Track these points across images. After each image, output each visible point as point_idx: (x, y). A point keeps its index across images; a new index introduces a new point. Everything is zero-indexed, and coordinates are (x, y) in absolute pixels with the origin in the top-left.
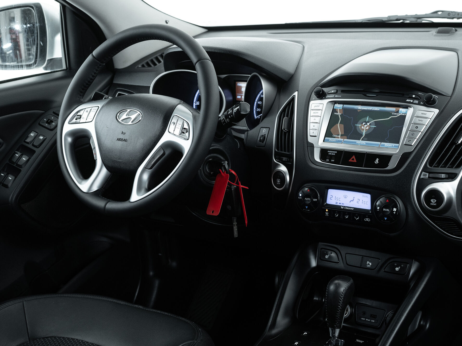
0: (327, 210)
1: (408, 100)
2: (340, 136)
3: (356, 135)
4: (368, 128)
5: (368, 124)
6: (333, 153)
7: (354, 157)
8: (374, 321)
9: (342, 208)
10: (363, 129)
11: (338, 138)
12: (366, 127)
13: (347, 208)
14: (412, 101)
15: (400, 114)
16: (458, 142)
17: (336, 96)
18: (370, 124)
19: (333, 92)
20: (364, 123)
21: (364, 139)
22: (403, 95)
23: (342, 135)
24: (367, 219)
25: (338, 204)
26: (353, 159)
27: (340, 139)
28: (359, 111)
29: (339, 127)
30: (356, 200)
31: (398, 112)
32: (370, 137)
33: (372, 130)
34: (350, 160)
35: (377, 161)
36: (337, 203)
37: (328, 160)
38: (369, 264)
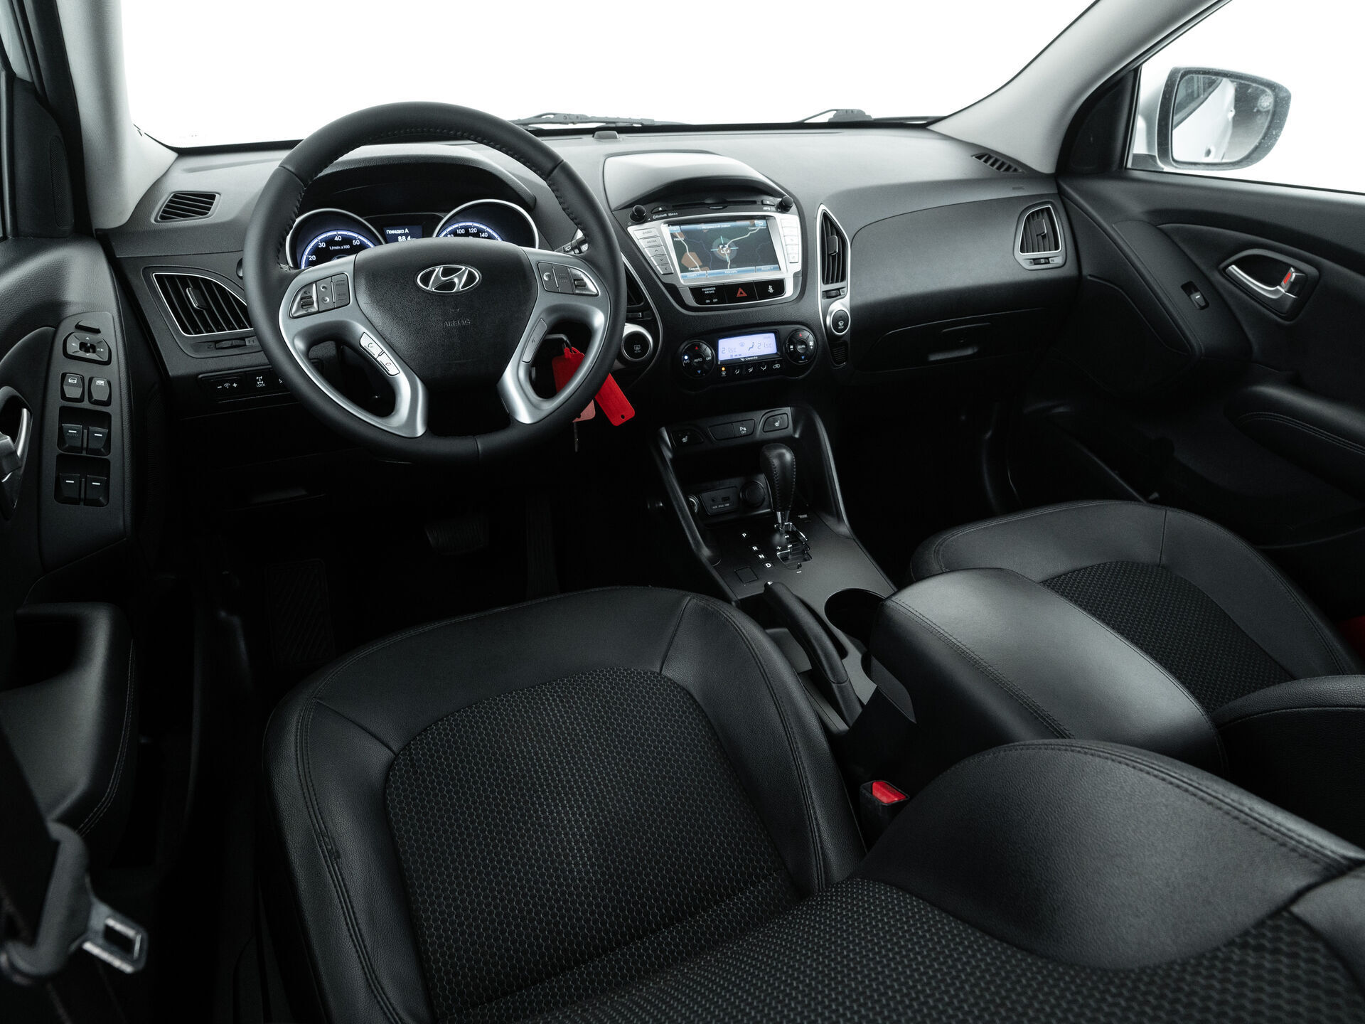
0: (723, 369)
1: (765, 208)
2: (699, 268)
3: (719, 263)
4: (729, 251)
5: (727, 246)
6: (712, 291)
7: (740, 290)
8: (728, 505)
9: (743, 360)
10: (724, 254)
11: (698, 271)
12: (726, 250)
13: (749, 359)
14: (769, 209)
15: (758, 228)
16: (835, 252)
17: (670, 215)
18: (729, 246)
19: (660, 209)
20: (721, 246)
21: (732, 266)
22: (754, 202)
23: (700, 267)
24: (777, 366)
25: (734, 357)
26: (741, 293)
27: (701, 272)
28: (705, 231)
29: (690, 256)
30: (756, 345)
31: (754, 225)
32: (739, 261)
33: (735, 253)
34: (738, 295)
35: (771, 290)
36: (732, 356)
37: (708, 301)
38: (743, 430)
